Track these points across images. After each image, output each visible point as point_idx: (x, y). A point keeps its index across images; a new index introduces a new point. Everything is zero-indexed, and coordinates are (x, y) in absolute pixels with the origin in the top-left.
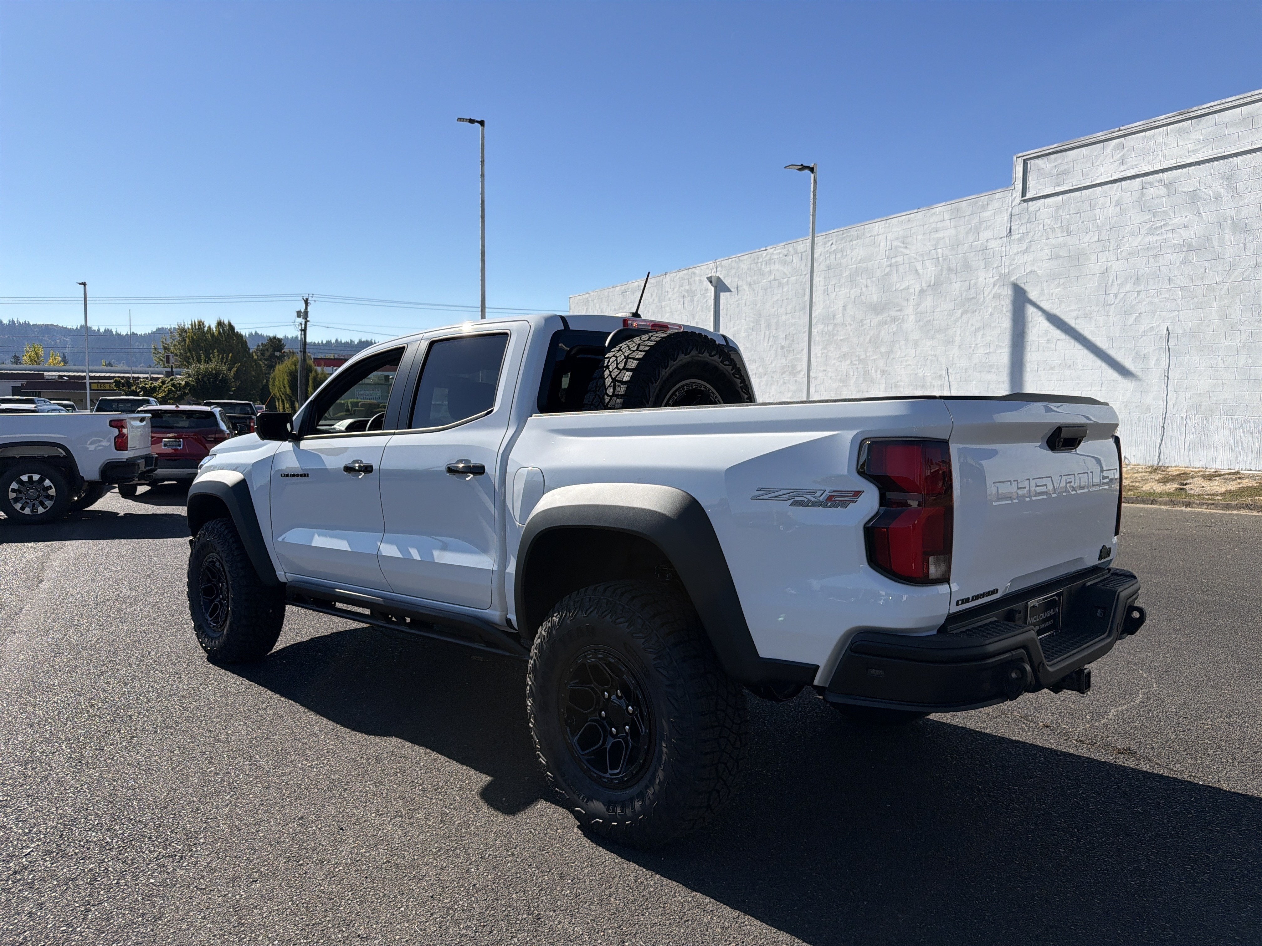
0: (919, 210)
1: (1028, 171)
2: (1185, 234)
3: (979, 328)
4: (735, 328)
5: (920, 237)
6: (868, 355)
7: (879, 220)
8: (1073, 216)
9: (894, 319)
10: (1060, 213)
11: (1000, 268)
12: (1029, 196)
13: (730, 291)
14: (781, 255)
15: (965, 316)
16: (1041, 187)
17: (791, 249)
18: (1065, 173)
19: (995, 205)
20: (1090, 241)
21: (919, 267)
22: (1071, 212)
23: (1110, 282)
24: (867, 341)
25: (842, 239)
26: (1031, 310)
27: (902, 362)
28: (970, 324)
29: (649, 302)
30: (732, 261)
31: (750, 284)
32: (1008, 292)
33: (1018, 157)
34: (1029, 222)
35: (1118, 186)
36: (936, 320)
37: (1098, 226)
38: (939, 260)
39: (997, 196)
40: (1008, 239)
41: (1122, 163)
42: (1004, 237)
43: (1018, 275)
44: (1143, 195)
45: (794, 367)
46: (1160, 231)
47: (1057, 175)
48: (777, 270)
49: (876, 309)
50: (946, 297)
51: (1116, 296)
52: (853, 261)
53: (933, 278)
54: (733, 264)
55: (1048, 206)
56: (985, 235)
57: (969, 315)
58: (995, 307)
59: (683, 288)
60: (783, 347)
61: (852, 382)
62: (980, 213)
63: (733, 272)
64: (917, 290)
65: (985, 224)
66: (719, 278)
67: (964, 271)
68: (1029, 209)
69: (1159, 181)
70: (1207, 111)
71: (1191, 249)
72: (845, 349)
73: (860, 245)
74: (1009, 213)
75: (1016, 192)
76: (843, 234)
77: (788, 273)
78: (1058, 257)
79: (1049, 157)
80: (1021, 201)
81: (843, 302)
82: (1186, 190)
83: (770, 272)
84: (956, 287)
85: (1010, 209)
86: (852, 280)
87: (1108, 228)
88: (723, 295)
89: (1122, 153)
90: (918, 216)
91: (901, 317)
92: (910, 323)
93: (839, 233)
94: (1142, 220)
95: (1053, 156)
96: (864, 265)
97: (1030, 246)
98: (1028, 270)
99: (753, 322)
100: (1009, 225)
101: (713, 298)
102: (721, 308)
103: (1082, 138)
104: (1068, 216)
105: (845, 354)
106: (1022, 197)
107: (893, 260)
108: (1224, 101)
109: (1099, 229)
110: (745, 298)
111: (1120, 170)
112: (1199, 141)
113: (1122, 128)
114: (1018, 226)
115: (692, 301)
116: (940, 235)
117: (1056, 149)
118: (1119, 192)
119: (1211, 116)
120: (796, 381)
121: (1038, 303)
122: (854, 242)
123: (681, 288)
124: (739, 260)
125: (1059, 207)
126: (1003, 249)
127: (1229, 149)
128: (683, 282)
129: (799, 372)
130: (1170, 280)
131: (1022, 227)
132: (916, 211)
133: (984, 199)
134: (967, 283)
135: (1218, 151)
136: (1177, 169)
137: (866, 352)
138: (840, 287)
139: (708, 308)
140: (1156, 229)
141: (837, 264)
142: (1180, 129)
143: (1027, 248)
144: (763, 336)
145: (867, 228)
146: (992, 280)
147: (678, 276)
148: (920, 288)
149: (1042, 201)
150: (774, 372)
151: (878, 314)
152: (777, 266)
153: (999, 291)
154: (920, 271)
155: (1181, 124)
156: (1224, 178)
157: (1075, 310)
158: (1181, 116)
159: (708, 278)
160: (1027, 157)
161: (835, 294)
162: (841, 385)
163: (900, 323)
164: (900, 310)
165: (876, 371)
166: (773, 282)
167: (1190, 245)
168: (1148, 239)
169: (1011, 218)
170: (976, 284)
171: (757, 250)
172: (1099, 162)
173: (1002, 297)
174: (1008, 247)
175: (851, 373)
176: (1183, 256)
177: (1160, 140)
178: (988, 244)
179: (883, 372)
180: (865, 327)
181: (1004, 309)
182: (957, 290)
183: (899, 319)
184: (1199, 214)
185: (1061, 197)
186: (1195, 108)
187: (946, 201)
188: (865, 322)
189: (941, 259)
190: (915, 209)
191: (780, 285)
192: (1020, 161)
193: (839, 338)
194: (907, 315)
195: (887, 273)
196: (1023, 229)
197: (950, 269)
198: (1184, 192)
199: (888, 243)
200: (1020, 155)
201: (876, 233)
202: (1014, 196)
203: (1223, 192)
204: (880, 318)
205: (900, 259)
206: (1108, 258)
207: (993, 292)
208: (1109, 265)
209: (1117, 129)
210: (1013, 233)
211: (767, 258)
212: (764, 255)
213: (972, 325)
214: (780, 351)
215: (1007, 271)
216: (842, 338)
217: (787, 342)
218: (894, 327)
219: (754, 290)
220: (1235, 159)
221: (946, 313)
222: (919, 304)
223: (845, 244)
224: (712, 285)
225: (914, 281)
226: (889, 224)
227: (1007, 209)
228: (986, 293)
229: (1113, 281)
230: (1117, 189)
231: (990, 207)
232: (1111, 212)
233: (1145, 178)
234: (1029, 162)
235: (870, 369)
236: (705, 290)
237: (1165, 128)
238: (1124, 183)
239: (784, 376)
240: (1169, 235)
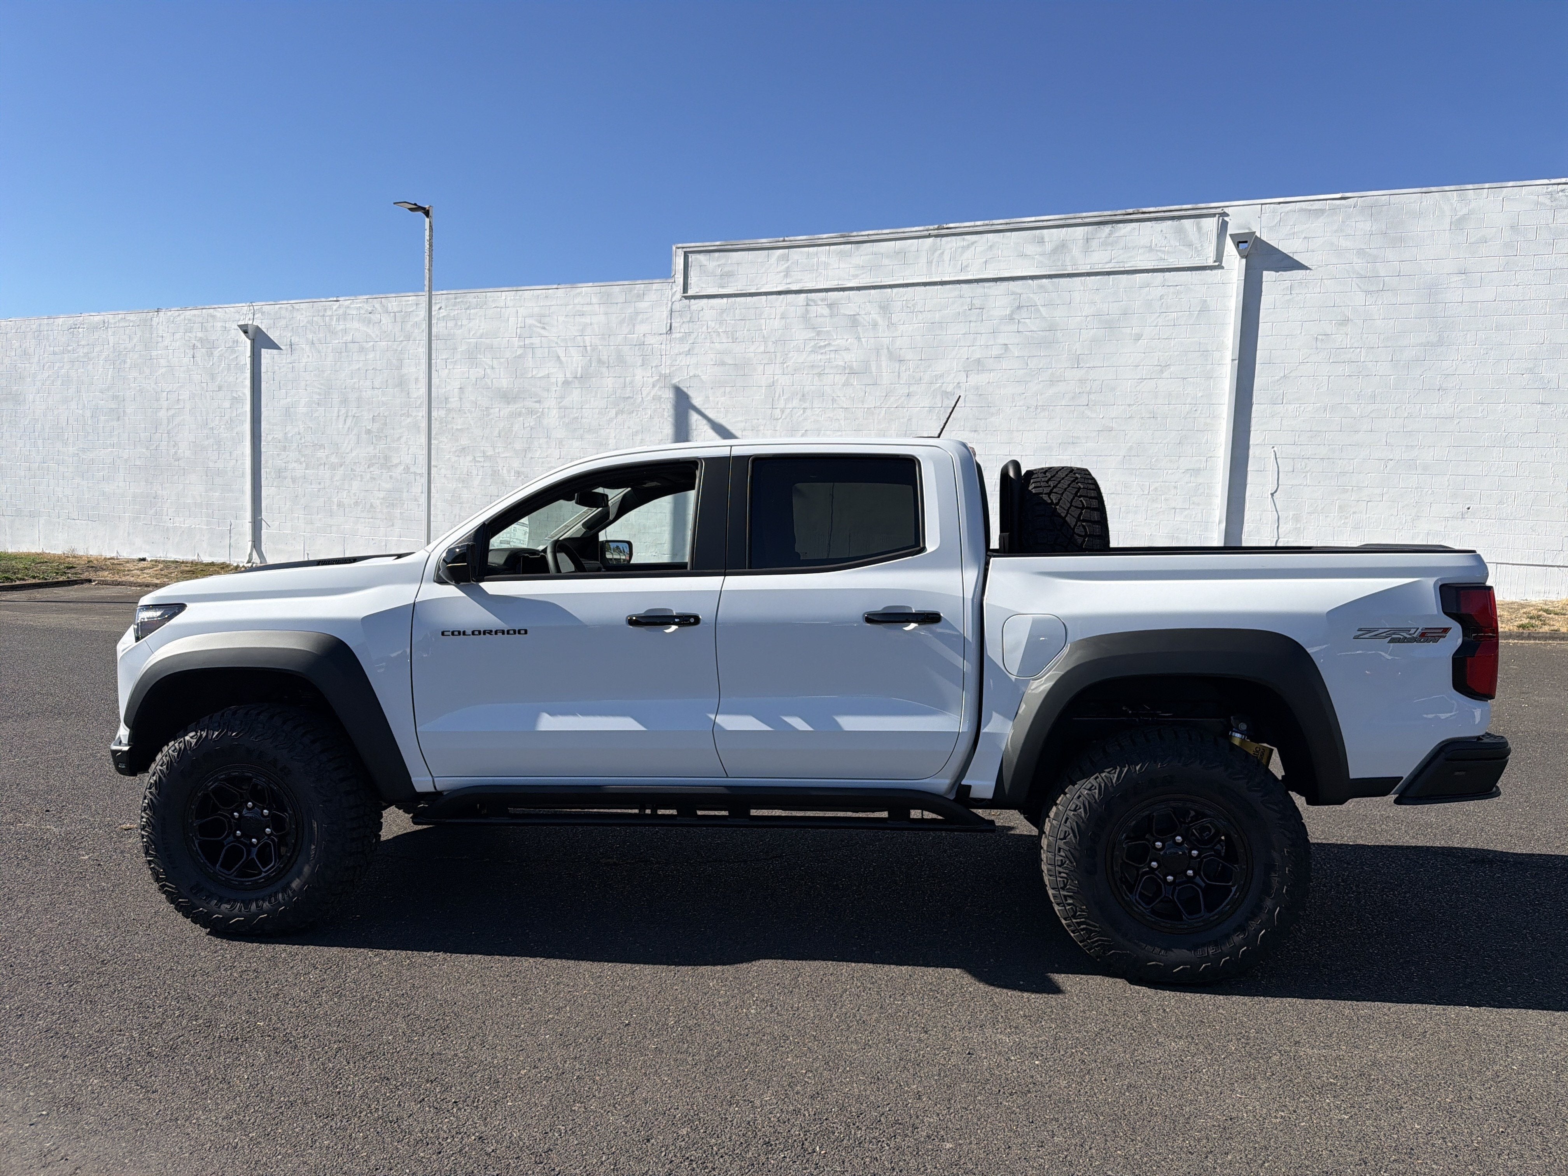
0: (559, 287)
1: (690, 265)
2: (848, 357)
3: (637, 432)
4: (289, 400)
5: (561, 319)
6: (497, 451)
7: (506, 289)
8: (738, 322)
9: (531, 412)
10: (725, 315)
11: (660, 368)
12: (690, 293)
13: (278, 348)
14: (362, 312)
15: (620, 417)
16: (704, 286)
17: (377, 306)
18: (730, 274)
19: (652, 296)
20: (756, 351)
21: (562, 355)
22: (737, 318)
23: (777, 395)
24: (496, 433)
25: (455, 305)
26: (694, 417)
27: (543, 463)
28: (625, 427)
29: (125, 348)
30: (280, 308)
31: (313, 343)
32: (669, 395)
33: (678, 248)
34: (691, 321)
35: (784, 298)
36: (585, 418)
37: (764, 337)
38: (586, 349)
39: (655, 286)
40: (669, 337)
41: (786, 276)
42: (664, 334)
43: (680, 378)
44: (807, 311)
45: (387, 458)
46: (823, 351)
47: (721, 276)
48: (356, 329)
49: (507, 397)
50: (596, 393)
51: (783, 411)
52: (471, 334)
53: (580, 369)
54: (283, 312)
55: (711, 307)
56: (641, 329)
57: (625, 416)
58: (655, 410)
59: (193, 335)
60: (369, 432)
61: (476, 482)
62: (635, 302)
63: (283, 323)
64: (561, 380)
65: (640, 317)
66: (257, 327)
67: (618, 366)
68: (691, 307)
69: (822, 300)
70: (866, 238)
71: (853, 373)
72: (464, 441)
73: (480, 316)
74: (669, 308)
75: (677, 286)
76: (455, 298)
77: (374, 336)
78: (723, 364)
79: (712, 254)
80: (683, 297)
81: (459, 383)
82: (848, 313)
83: (345, 331)
84: (609, 382)
85: (670, 304)
86: (471, 357)
87: (774, 340)
88: (266, 354)
89: (786, 265)
90: (558, 295)
91: (541, 410)
92: (552, 418)
93: (450, 296)
94: (807, 337)
95: (717, 254)
96: (488, 341)
97: (693, 348)
98: (691, 374)
99: (319, 394)
100: (669, 321)
101: (248, 353)
102: (263, 370)
103: (747, 241)
104: (733, 322)
105: (464, 449)
106: (684, 293)
107: (527, 341)
108: (880, 232)
109: (765, 340)
110: (304, 360)
111: (785, 281)
112: (857, 267)
113: (786, 239)
114: (679, 324)
115: (210, 355)
116: (587, 320)
117: (719, 247)
118: (784, 304)
119: (869, 244)
120: (391, 477)
121: (703, 410)
122: (472, 311)
123: (188, 334)
124: (293, 307)
125: (723, 311)
126: (663, 347)
127: (886, 279)
128: (192, 327)
129: (396, 465)
130: (834, 400)
131: (684, 326)
132: (555, 286)
133: (639, 287)
134: (622, 380)
135: (875, 280)
136: (839, 291)
137: (494, 448)
138: (455, 363)
139: (240, 368)
140: (820, 347)
141: (449, 335)
142: (840, 251)
143: (689, 350)
144: (335, 414)
145: (490, 297)
146: (651, 380)
147: (182, 317)
148: (564, 379)
149: (705, 301)
150: (355, 463)
151: (509, 403)
152: (356, 325)
153: (660, 393)
154: (563, 359)
155: (842, 246)
156: (880, 307)
157: (742, 421)
158: (842, 239)
159: (240, 326)
160: (688, 250)
161: (447, 371)
162: (460, 486)
163: (539, 417)
164: (539, 402)
165: (509, 472)
166: (350, 345)
167: (851, 368)
168: (813, 357)
169: (671, 314)
170: (631, 382)
171: (323, 300)
172: (763, 270)
173: (663, 400)
174: (669, 346)
175: (475, 472)
176: (845, 378)
177: (823, 259)
178: (646, 339)
179: (518, 473)
180: (491, 417)
181: (666, 414)
182: (610, 386)
183: (538, 412)
184: (859, 339)
185: (725, 300)
186: (855, 234)
187: (593, 282)
188: (492, 411)
189: (588, 348)
190: (555, 284)
191: (362, 350)
192: (681, 253)
193: (455, 427)
194: (549, 408)
195: (520, 355)
196: (685, 328)
197: (600, 361)
198: (845, 315)
199: (520, 319)
200: (680, 245)
201: (502, 304)
202: (675, 290)
203: (880, 320)
204: (512, 407)
205: (536, 341)
206: (774, 371)
207: (652, 394)
208: (775, 378)
209: (782, 239)
210: (673, 330)
211: (341, 312)
212: (335, 308)
213: (629, 428)
214: (364, 436)
215: (668, 371)
216: (459, 427)
217: (376, 425)
218: (531, 421)
219: (319, 352)
220: (889, 290)
221: (597, 411)
222: (563, 397)
223: (459, 311)
224: (248, 337)
225: (555, 370)
226: (521, 296)
227: (667, 304)
228: (644, 393)
229: (779, 396)
230: (782, 302)
231: (646, 298)
232: (777, 324)
233: (809, 295)
234: (690, 255)
235: (500, 468)
236: (234, 342)
237: (828, 247)
238: (789, 296)
239: (372, 469)
240: (832, 355)
